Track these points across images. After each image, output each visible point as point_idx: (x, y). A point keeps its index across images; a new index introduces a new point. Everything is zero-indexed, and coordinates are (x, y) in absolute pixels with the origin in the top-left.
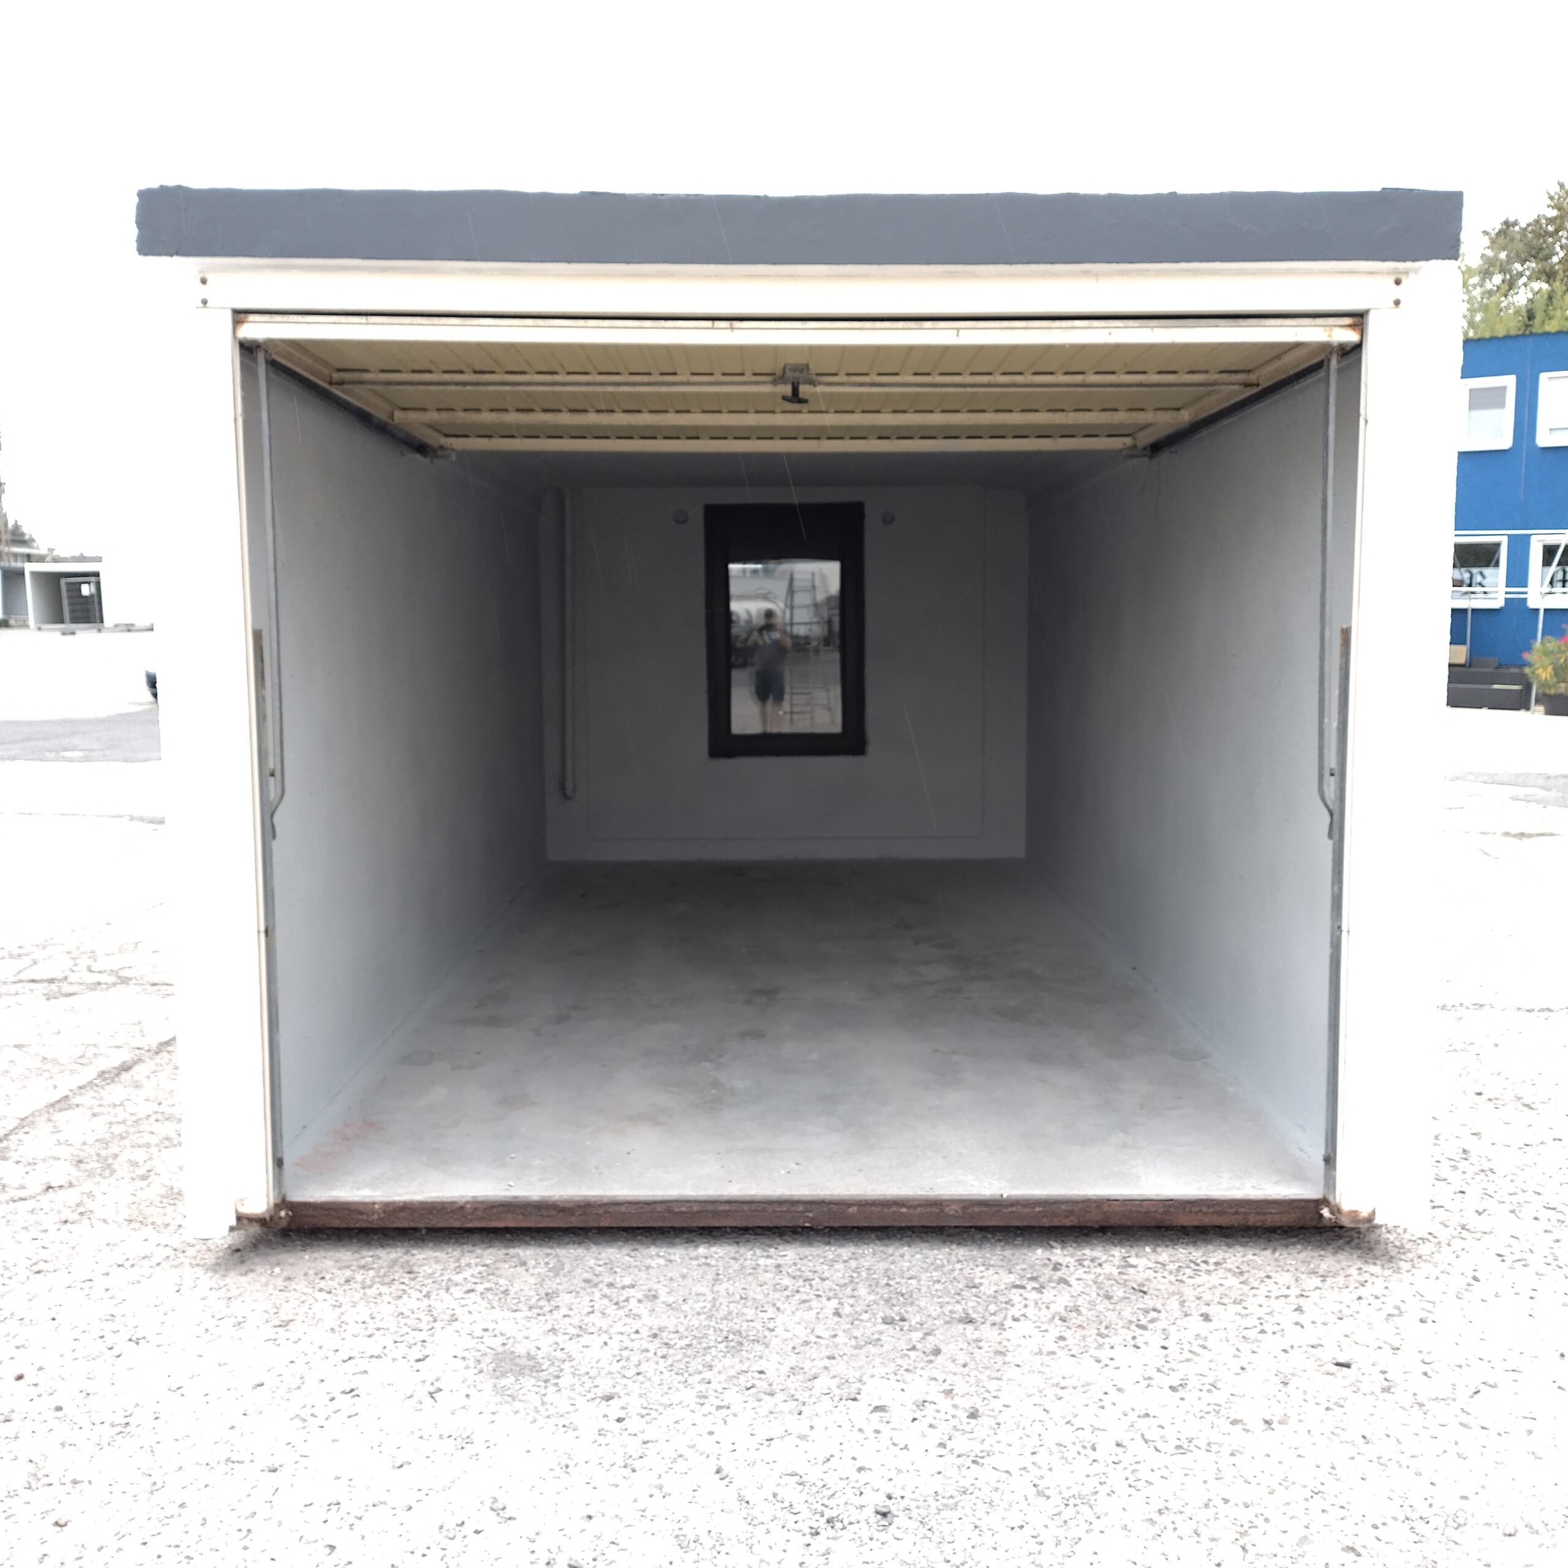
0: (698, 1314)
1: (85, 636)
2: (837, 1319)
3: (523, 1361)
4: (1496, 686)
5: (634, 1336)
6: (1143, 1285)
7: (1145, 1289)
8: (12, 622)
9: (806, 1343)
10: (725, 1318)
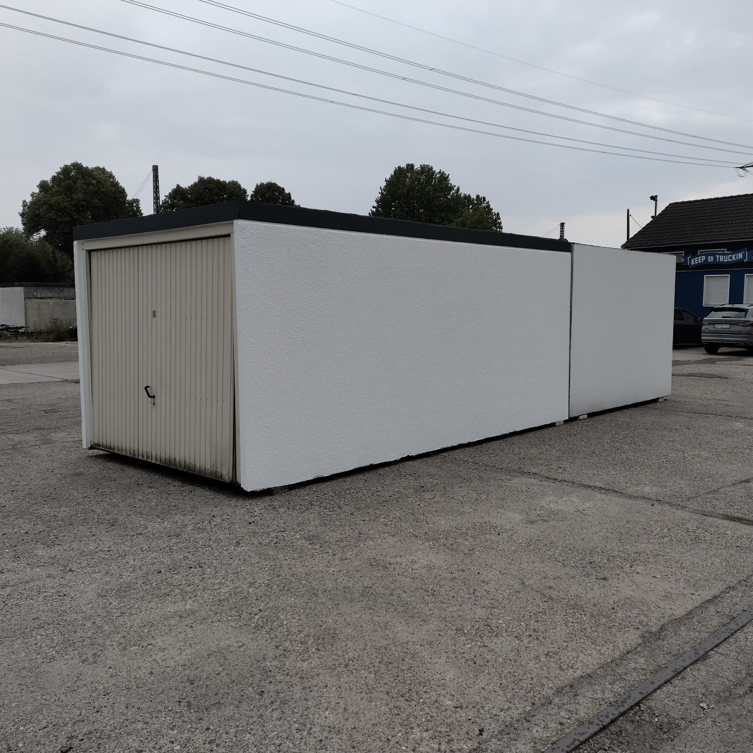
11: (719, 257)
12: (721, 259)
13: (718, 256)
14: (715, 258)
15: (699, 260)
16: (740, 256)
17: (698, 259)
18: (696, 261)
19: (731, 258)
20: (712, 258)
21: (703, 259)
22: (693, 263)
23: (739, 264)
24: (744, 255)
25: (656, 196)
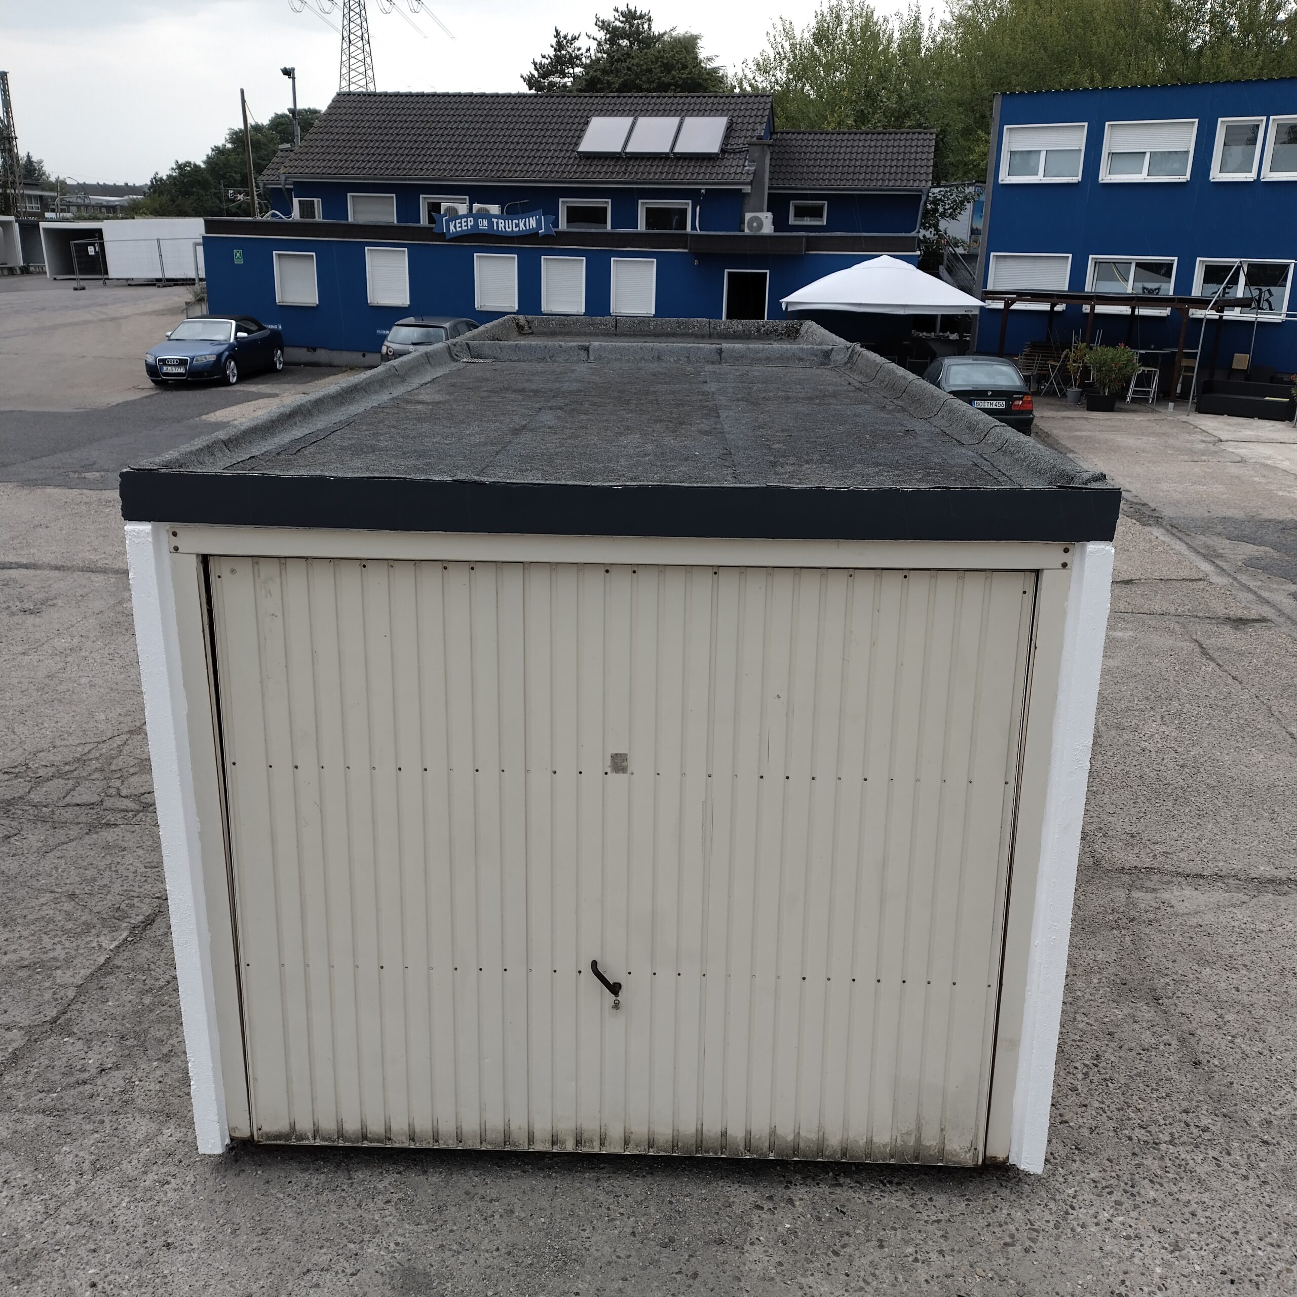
0: (540, 1230)
1: (95, 292)
2: (632, 1238)
3: (420, 1279)
4: (1267, 398)
5: (495, 1254)
6: (844, 1206)
7: (845, 1210)
8: (32, 269)
9: (610, 1263)
10: (557, 1236)
11: (497, 223)
12: (501, 226)
13: (495, 220)
14: (491, 224)
15: (464, 224)
16: (533, 223)
17: (461, 223)
18: (458, 225)
19: (517, 225)
20: (486, 223)
21: (469, 224)
22: (452, 227)
23: (530, 237)
24: (538, 222)
25: (293, 69)
